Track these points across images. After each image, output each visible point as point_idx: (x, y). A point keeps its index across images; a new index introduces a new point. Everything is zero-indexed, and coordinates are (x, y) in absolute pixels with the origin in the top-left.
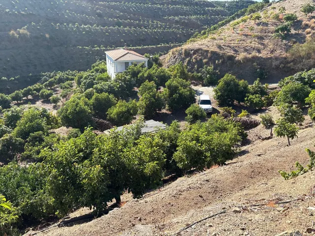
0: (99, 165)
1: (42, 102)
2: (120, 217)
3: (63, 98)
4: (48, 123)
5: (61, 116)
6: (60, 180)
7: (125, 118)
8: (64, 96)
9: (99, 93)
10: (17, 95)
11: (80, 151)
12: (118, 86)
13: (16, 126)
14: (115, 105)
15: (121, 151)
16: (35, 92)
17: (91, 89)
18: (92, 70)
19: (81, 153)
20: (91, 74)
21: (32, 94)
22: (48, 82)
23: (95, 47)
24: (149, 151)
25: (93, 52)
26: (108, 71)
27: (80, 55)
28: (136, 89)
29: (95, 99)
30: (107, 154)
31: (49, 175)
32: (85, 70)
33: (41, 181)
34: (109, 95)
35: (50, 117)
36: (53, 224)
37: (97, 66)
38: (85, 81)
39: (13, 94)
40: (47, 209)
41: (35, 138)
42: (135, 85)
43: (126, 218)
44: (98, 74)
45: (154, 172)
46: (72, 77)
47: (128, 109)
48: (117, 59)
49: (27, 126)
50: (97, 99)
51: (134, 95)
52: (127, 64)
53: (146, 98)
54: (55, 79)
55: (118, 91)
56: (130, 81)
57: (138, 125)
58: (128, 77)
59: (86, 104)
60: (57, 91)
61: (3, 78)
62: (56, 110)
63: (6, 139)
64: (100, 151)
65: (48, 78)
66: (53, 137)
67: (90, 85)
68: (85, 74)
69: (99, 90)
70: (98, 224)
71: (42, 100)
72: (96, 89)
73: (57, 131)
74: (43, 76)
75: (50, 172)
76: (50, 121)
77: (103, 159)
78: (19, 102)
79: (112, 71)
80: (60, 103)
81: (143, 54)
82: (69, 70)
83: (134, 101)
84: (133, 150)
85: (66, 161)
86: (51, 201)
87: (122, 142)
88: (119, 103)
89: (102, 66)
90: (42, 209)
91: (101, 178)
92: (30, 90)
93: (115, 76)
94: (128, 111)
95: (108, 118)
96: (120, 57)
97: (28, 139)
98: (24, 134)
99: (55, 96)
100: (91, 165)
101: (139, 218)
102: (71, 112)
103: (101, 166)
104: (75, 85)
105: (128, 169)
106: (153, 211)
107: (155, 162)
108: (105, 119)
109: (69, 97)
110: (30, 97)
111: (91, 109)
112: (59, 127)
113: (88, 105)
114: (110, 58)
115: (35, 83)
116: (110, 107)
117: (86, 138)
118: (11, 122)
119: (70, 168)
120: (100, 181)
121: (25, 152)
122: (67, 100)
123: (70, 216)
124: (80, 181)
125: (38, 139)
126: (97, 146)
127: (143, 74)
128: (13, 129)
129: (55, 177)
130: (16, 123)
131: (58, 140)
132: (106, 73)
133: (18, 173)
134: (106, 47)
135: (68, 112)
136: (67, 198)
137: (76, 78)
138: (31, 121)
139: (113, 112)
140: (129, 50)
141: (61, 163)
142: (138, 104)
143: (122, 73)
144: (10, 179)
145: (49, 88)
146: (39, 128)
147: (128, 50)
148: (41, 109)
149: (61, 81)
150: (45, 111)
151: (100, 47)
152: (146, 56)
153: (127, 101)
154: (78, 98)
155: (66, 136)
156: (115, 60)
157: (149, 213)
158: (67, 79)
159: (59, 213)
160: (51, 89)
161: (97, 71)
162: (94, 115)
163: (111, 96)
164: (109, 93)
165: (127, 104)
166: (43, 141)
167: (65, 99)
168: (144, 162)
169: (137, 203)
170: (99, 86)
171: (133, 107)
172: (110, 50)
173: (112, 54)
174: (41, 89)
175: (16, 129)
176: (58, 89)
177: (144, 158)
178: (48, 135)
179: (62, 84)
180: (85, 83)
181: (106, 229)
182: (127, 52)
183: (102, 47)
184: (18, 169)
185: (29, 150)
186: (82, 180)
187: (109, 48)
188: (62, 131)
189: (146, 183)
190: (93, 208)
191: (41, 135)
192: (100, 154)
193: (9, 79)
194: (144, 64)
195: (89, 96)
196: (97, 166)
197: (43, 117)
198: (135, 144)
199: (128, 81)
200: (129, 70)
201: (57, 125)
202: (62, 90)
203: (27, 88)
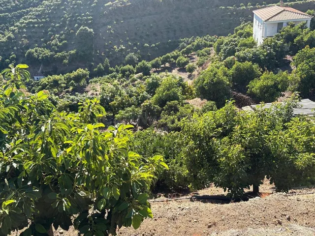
0: (240, 145)
1: (178, 70)
2: (263, 209)
3: (199, 67)
4: (184, 93)
5: (197, 87)
6: (196, 153)
7: (270, 94)
8: (200, 65)
9: (241, 62)
10: (157, 62)
11: (219, 126)
12: (265, 53)
13: (154, 93)
14: (259, 77)
15: (266, 133)
16: (172, 59)
17: (232, 57)
18: (235, 34)
19: (220, 129)
20: (233, 39)
21: (170, 62)
22: (185, 49)
23: (240, 7)
24: (305, 139)
25: (237, 14)
26: (254, 35)
27: (222, 17)
28: (289, 58)
29: (236, 68)
30: (250, 134)
31: (186, 146)
32: (226, 35)
33: (174, 150)
34: (253, 64)
35: (186, 87)
36: (182, 196)
37: (242, 29)
38: (225, 47)
39: (153, 61)
40: (178, 179)
41: (171, 107)
42: (287, 53)
43: (271, 211)
44: (242, 39)
45: (308, 165)
46: (211, 43)
47: (275, 83)
48: (268, 19)
49: (164, 94)
50: (237, 69)
51: (286, 66)
52: (280, 25)
53: (303, 70)
54: (193, 46)
55: (265, 59)
56: (282, 47)
57: (289, 104)
58: (279, 42)
59: (225, 74)
60: (193, 59)
61: (146, 44)
62: (191, 79)
63: (147, 105)
64: (241, 129)
65: (185, 44)
66: (187, 108)
67: (232, 52)
68: (226, 40)
69: (241, 58)
70: (237, 208)
71: (178, 68)
72: (238, 57)
73: (191, 102)
74: (182, 42)
75: (187, 144)
76: (185, 90)
77: (244, 138)
78: (157, 69)
79: (259, 34)
80: (195, 73)
81: (305, 11)
82: (208, 35)
83: (285, 73)
84: (282, 135)
85: (204, 135)
86: (185, 172)
87: (268, 123)
88: (264, 75)
89: (247, 29)
90: (174, 178)
91: (240, 159)
92: (168, 57)
93: (263, 41)
94: (275, 86)
95: (248, 92)
96: (272, 17)
97: (164, 108)
98: (162, 102)
99: (191, 64)
100: (231, 143)
101: (287, 216)
102: (207, 83)
103: (242, 147)
104: (213, 51)
105: (273, 156)
106: (307, 213)
107: (312, 154)
108: (245, 93)
109: (205, 66)
110: (167, 65)
111: (229, 81)
112: (193, 98)
113: (227, 76)
114: (258, 18)
115: (173, 50)
116: (253, 79)
117: (227, 112)
118: (151, 89)
119: (207, 143)
120: (239, 163)
121: (161, 120)
122: (203, 69)
123: (199, 193)
124: (216, 158)
125: (173, 108)
126: (239, 122)
127: (302, 38)
128: (152, 96)
129: (192, 149)
130: (155, 90)
131: (192, 111)
132: (251, 38)
133: (155, 138)
134: (254, 5)
135: (205, 82)
136: (202, 173)
137: (216, 44)
138: (168, 90)
139: (256, 85)
140: (285, 6)
141: (199, 136)
142: (289, 78)
143: (272, 37)
144: (148, 143)
145: (186, 56)
146: (175, 97)
147: (283, 6)
148: (177, 77)
149: (199, 47)
150: (181, 80)
151: (246, 5)
152: (310, 14)
153: (275, 73)
154: (216, 67)
155: (200, 108)
156: (266, 21)
157: (302, 214)
158: (205, 46)
159: (191, 187)
160: (188, 57)
161: (241, 35)
162: (232, 88)
163: (255, 66)
164: (254, 62)
165: (275, 76)
166: (178, 111)
167: (201, 68)
168: (295, 151)
169: (286, 198)
170: (241, 54)
171: (282, 81)
172: (259, 8)
173: (262, 14)
174: (178, 56)
175: (155, 96)
176: (194, 56)
177: (296, 146)
178: (182, 106)
179: (200, 52)
180: (225, 50)
181: (246, 217)
182: (282, 9)
183: (249, 6)
184: (155, 135)
185: (165, 118)
186: (219, 158)
187: (257, 6)
188: (197, 103)
189: (296, 177)
190: (227, 190)
191: (176, 105)
192: (242, 133)
193: (150, 45)
194: (304, 24)
195: (229, 65)
196: (237, 146)
197: (179, 86)
198: (285, 128)
199: (279, 47)
200: (282, 33)
201: (191, 96)
202: (198, 58)
203: (166, 55)
